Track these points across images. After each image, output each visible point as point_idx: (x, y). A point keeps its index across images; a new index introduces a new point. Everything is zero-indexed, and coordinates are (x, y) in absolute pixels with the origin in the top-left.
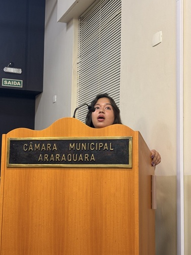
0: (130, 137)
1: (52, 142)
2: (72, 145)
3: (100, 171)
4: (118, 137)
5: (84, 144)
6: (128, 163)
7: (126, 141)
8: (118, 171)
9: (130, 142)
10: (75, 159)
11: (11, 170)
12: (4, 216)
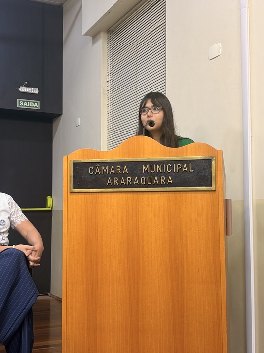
0: (213, 157)
1: (122, 164)
2: (146, 166)
3: (178, 195)
4: (199, 157)
5: (160, 166)
6: (211, 186)
7: (208, 162)
8: (199, 195)
9: (213, 163)
10: (149, 182)
11: (74, 196)
12: (68, 247)
